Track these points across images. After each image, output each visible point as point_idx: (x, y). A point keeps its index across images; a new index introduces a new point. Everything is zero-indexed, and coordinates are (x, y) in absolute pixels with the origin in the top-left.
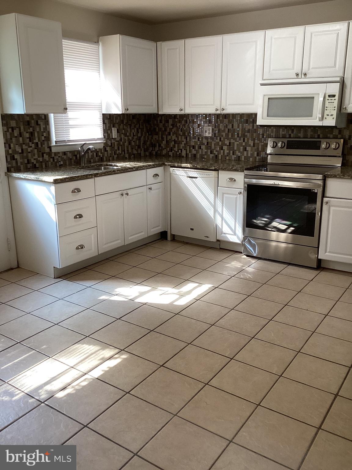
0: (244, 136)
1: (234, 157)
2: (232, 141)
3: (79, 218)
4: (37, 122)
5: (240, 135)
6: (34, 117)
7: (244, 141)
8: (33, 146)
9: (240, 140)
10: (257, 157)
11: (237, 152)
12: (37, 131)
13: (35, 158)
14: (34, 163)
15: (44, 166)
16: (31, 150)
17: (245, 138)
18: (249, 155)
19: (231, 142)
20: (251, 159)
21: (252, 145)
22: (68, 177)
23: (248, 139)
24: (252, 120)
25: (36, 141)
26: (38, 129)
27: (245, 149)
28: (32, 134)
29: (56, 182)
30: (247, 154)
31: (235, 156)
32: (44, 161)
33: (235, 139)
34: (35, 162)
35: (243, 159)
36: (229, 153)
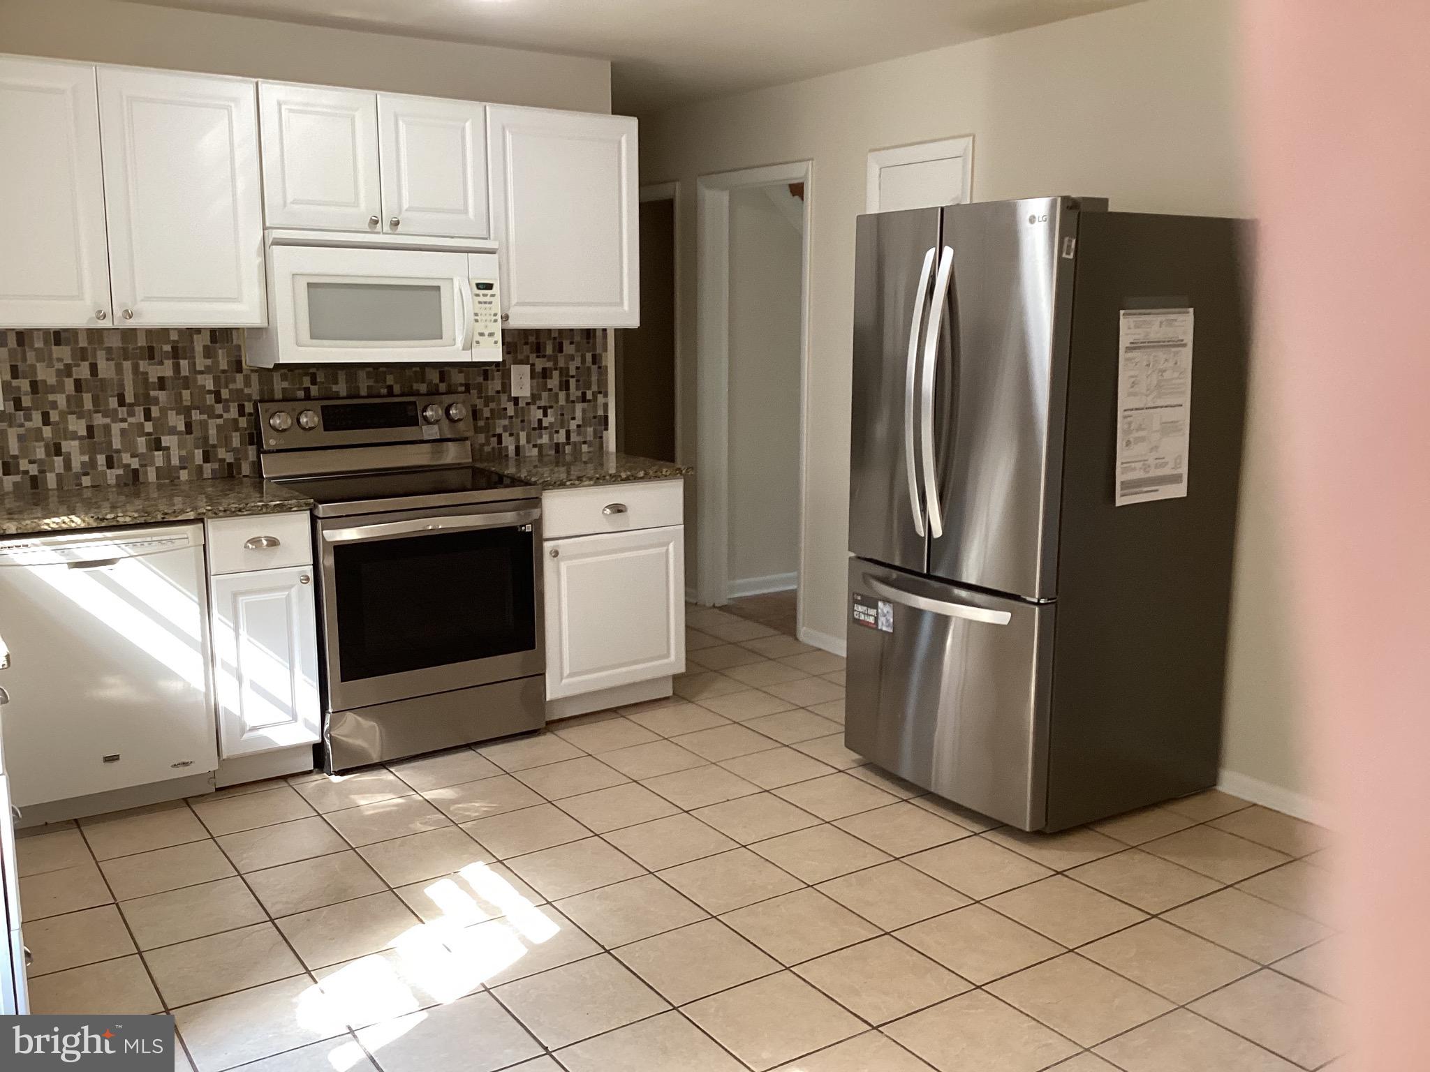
0: (146, 401)
1: (112, 476)
2: (99, 420)
5: (129, 399)
7: (148, 417)
9: (131, 414)
10: (205, 465)
11: (126, 458)
17: (149, 409)
18: (175, 461)
19: (95, 423)
20: (184, 475)
21: (181, 427)
23: (164, 411)
24: (170, 349)
27: (157, 445)
30: (168, 458)
31: (120, 472)
33: (113, 415)
35: (152, 476)
36: (93, 463)
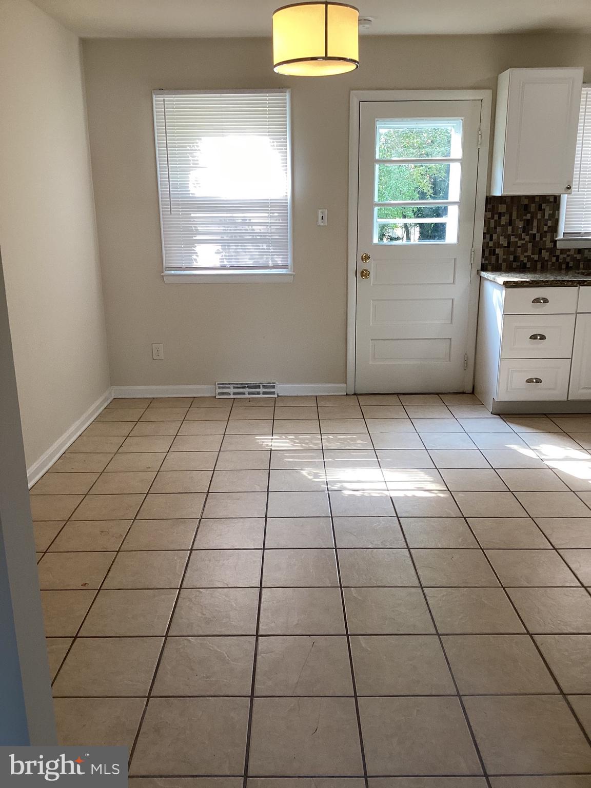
3: (540, 339)
4: (540, 206)
6: (537, 199)
8: (527, 238)
12: (538, 218)
13: (526, 254)
14: (524, 262)
15: (539, 266)
16: (522, 244)
22: (528, 280)
25: (534, 231)
26: (539, 216)
28: (528, 223)
29: (507, 284)
32: (541, 259)
34: (525, 260)
